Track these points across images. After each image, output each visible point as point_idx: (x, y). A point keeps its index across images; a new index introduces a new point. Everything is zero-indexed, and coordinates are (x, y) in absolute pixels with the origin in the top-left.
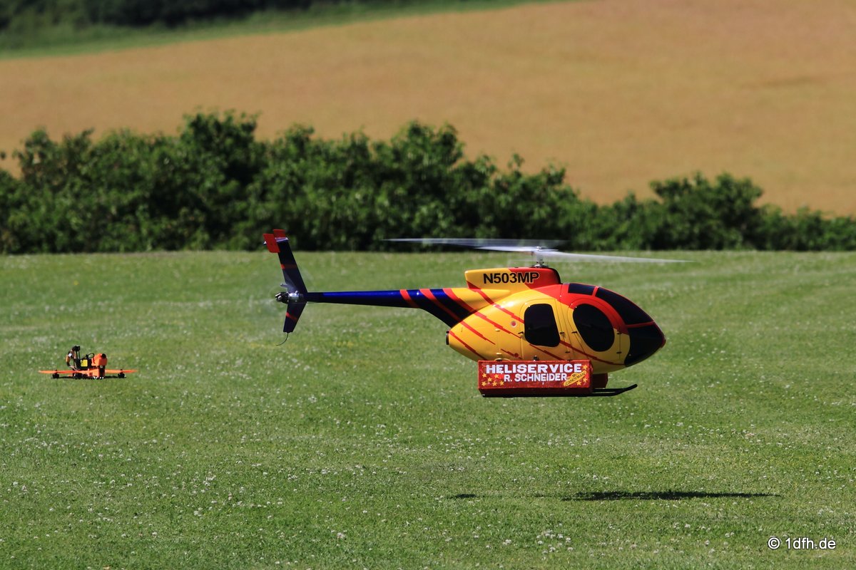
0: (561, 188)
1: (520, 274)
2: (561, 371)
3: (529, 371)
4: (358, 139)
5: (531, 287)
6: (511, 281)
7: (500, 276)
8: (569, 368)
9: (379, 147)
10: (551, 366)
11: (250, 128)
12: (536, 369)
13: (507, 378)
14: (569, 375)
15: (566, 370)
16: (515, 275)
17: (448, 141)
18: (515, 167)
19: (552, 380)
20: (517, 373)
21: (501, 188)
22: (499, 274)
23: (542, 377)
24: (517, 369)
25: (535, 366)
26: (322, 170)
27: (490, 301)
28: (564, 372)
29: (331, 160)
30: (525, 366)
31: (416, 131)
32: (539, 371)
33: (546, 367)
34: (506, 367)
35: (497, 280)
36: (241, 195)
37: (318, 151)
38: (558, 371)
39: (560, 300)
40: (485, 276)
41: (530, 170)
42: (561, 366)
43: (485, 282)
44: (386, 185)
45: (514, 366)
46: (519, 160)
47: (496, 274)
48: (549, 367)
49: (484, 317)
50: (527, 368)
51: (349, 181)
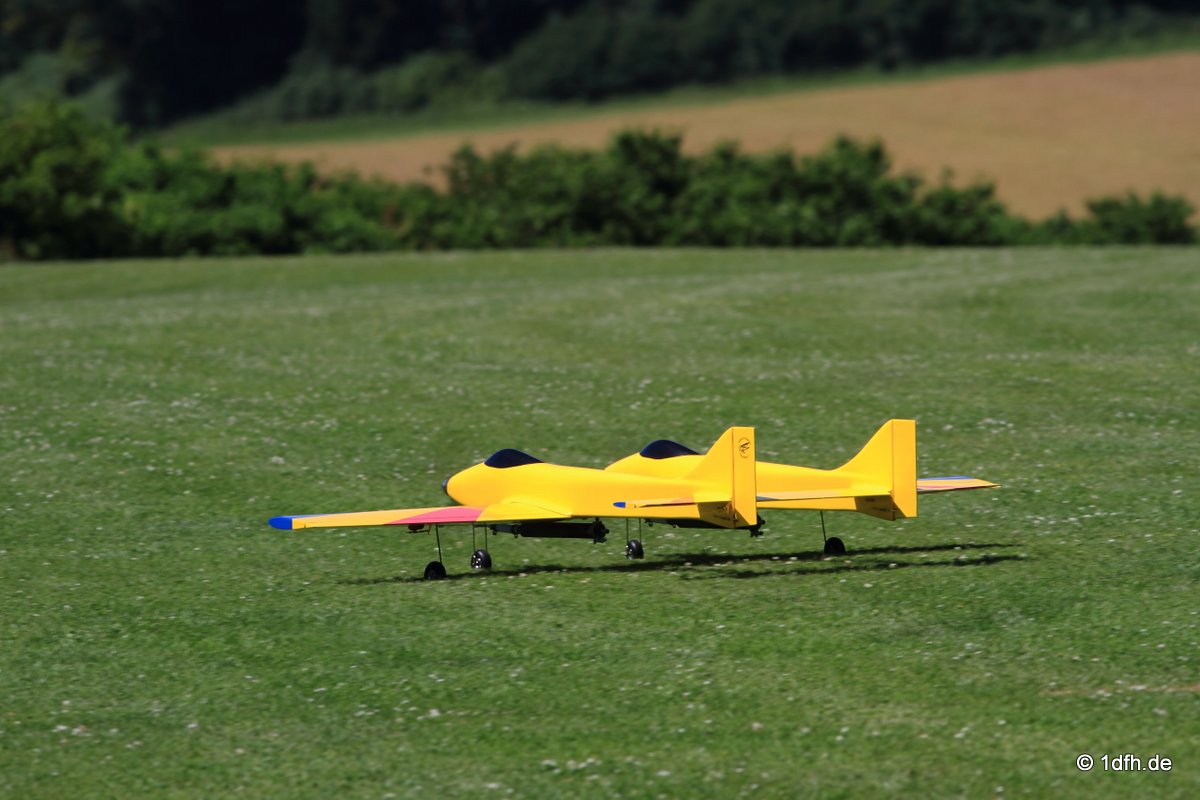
0: (992, 202)
18: (945, 180)
21: (929, 201)
26: (747, 185)
29: (759, 173)
31: (844, 144)
36: (666, 210)
41: (961, 183)
44: (813, 200)
46: (949, 173)
51: (775, 195)
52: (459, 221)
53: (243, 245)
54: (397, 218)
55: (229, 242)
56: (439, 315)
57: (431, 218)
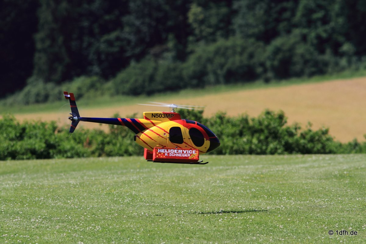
0: (327, 136)
1: (166, 115)
2: (188, 153)
3: (175, 152)
4: (244, 117)
5: (171, 120)
6: (163, 117)
7: (159, 115)
8: (191, 152)
9: (253, 120)
10: (184, 151)
11: (201, 112)
12: (178, 151)
13: (166, 154)
14: (191, 154)
15: (190, 153)
16: (165, 115)
17: (281, 117)
18: (309, 127)
19: (184, 156)
20: (170, 152)
21: (303, 136)
22: (158, 114)
23: (180, 155)
24: (170, 151)
25: (177, 150)
26: (230, 130)
27: (154, 124)
28: (189, 153)
29: (234, 125)
30: (173, 150)
31: (268, 113)
32: (179, 152)
33: (182, 151)
34: (166, 150)
35: (157, 116)
37: (228, 121)
38: (186, 153)
39: (184, 126)
40: (152, 114)
41: (315, 129)
42: (188, 151)
43: (152, 117)
44: (257, 135)
45: (169, 150)
46: (310, 124)
47: (157, 114)
48: (183, 151)
49: (152, 131)
50: (174, 151)
51: (241, 134)
52: (115, 145)
53: (29, 155)
54: (90, 144)
55: (23, 154)
56: (124, 183)
57: (103, 144)
